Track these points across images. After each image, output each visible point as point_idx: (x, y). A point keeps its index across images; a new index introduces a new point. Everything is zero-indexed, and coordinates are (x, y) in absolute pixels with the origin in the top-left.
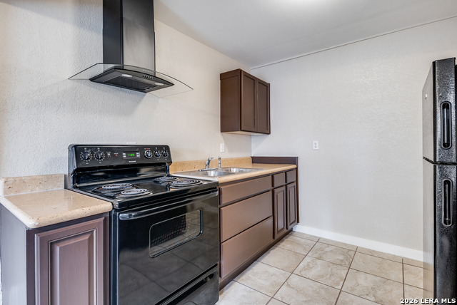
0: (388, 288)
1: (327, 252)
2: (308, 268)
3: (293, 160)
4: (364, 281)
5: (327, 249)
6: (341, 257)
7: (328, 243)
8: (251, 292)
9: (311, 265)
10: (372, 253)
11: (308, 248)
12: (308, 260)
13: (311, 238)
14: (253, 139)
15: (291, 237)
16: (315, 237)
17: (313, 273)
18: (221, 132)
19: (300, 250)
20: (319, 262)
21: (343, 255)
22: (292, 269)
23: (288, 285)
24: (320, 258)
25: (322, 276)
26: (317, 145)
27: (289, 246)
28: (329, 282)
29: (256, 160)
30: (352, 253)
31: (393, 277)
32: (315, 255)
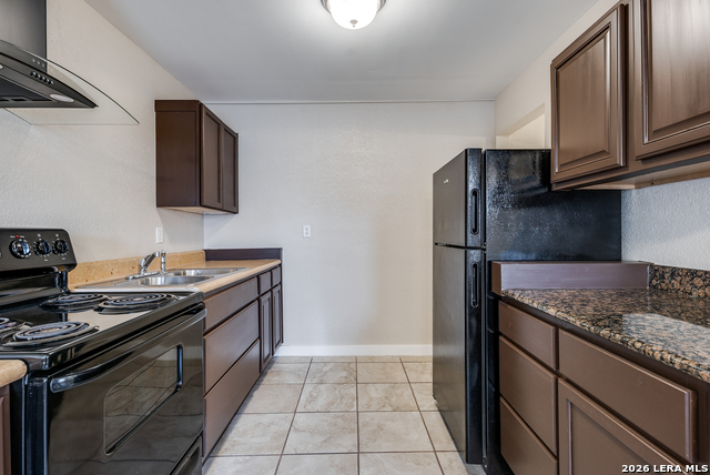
0: (399, 391)
1: (326, 372)
2: (312, 399)
3: (275, 254)
4: (376, 392)
5: (326, 369)
6: (344, 374)
7: (324, 361)
8: (246, 461)
9: (315, 395)
10: (371, 360)
11: (303, 374)
12: (308, 389)
13: (301, 360)
14: (207, 220)
15: (275, 365)
16: (306, 357)
17: (320, 403)
18: (158, 206)
19: (292, 380)
20: (322, 387)
21: (345, 370)
22: (293, 408)
23: (296, 430)
24: (321, 383)
25: (333, 403)
26: (309, 231)
27: (276, 378)
28: (343, 408)
29: (212, 256)
30: (353, 366)
31: (399, 379)
32: (315, 381)
